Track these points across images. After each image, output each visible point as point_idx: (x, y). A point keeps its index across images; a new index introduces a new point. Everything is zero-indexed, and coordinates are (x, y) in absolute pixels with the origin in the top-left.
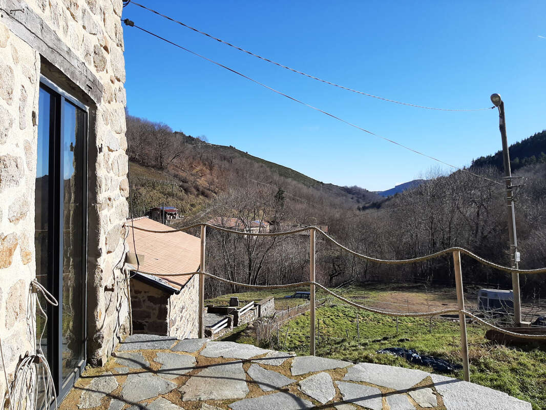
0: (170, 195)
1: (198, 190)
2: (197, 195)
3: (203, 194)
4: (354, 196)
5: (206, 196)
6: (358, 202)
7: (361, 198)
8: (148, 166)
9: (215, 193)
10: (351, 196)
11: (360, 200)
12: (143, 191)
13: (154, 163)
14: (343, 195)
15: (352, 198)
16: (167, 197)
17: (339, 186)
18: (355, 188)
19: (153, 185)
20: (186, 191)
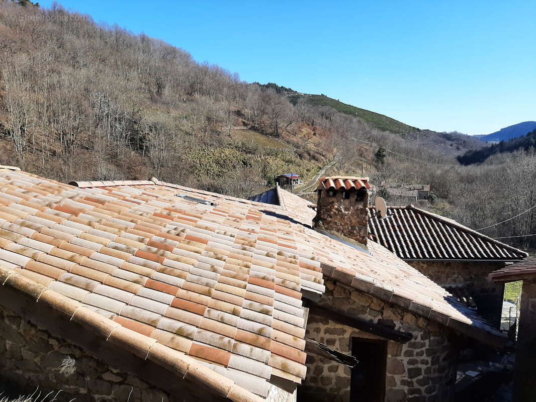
0: (289, 162)
1: (309, 155)
2: (310, 160)
3: (314, 158)
4: (453, 143)
5: (317, 160)
6: (458, 149)
7: (461, 144)
8: (266, 134)
9: (323, 156)
10: (450, 142)
11: (460, 146)
12: (270, 160)
13: (270, 131)
14: (441, 142)
15: (451, 145)
16: (288, 164)
17: (437, 131)
18: (455, 133)
19: (276, 154)
20: (301, 156)
